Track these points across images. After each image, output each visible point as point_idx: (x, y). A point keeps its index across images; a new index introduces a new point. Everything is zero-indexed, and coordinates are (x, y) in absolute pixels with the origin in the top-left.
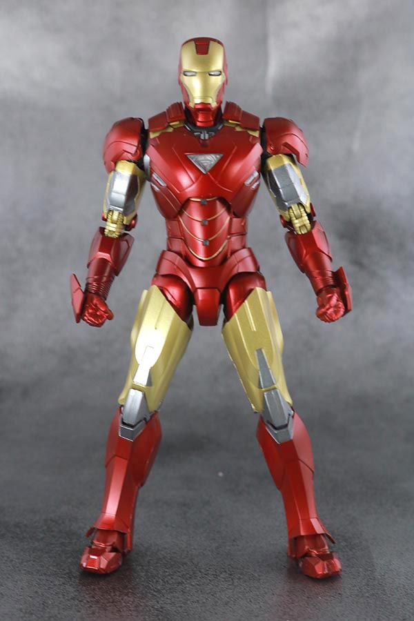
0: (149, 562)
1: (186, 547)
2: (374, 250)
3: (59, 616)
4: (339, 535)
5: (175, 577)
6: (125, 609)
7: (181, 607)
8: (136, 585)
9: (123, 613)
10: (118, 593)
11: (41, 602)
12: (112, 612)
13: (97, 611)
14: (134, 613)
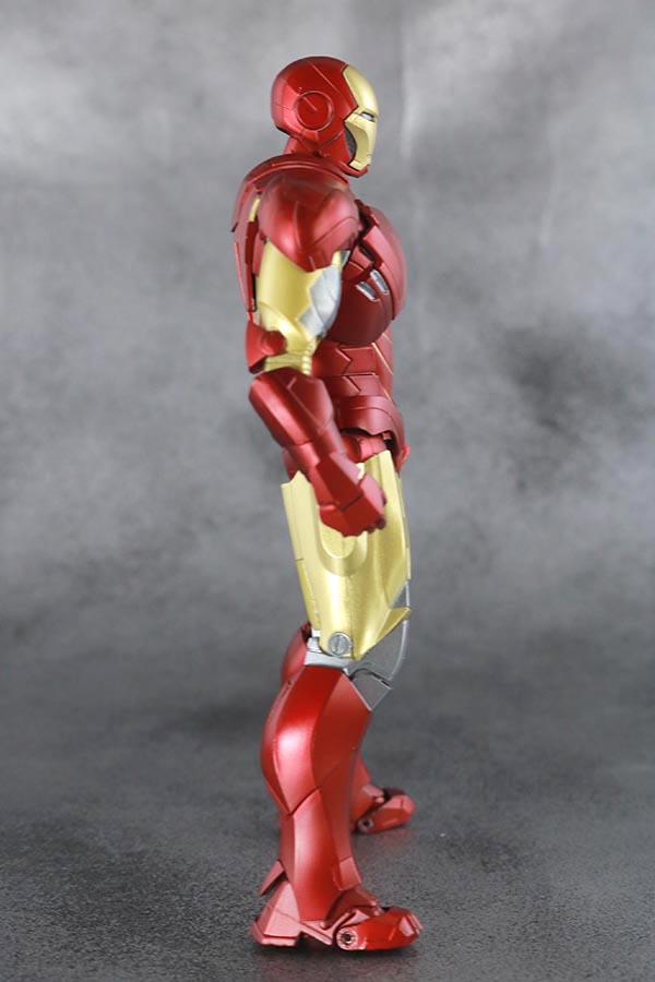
0: (192, 890)
1: (255, 867)
2: (575, 401)
3: (39, 974)
4: (499, 844)
5: (231, 914)
6: (145, 963)
7: (235, 961)
8: (168, 926)
9: (141, 970)
10: (137, 939)
11: (14, 953)
12: (126, 968)
13: (102, 966)
14: (159, 970)
